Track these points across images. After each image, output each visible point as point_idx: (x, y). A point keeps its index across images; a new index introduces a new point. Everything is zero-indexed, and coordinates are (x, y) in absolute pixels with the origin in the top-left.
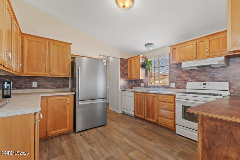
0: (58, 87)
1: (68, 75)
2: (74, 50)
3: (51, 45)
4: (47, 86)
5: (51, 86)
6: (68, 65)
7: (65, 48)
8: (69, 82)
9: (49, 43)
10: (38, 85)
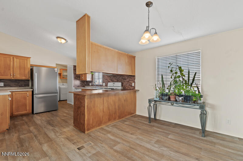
0: (20, 86)
1: (28, 78)
2: (33, 61)
3: (15, 59)
4: (11, 85)
5: (15, 85)
6: (28, 71)
7: (26, 61)
8: (29, 82)
9: (13, 58)
10: (4, 85)
